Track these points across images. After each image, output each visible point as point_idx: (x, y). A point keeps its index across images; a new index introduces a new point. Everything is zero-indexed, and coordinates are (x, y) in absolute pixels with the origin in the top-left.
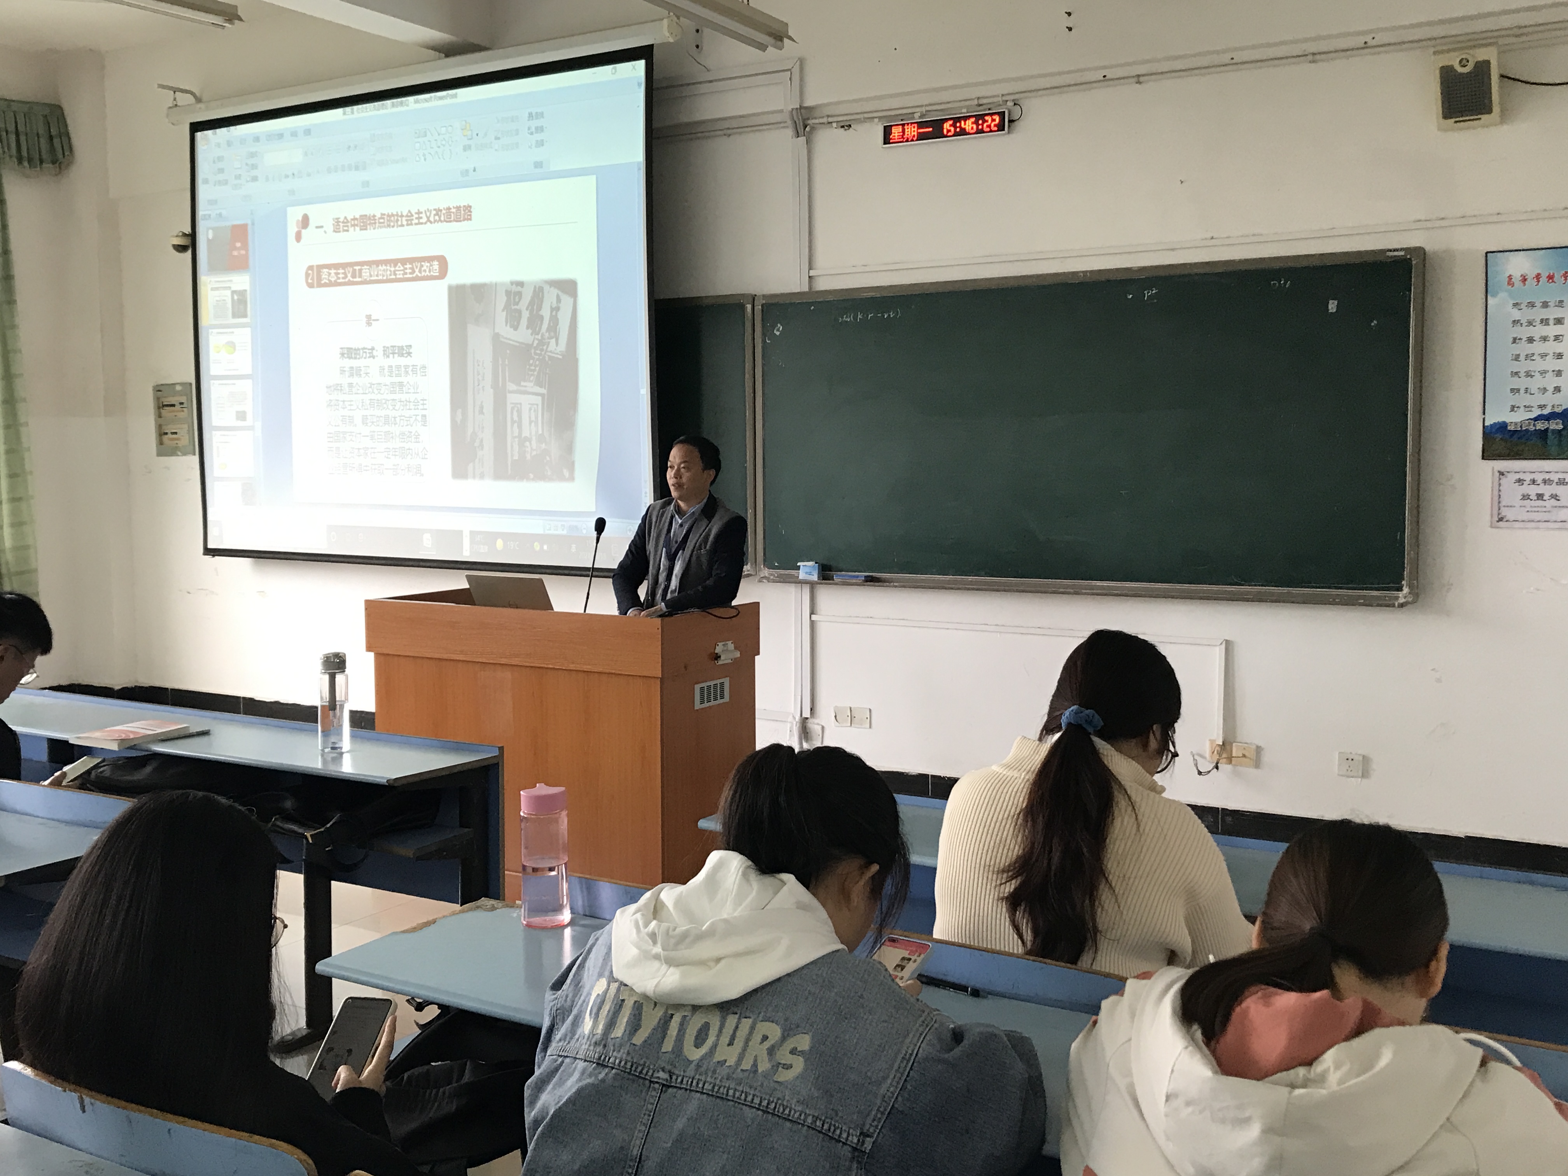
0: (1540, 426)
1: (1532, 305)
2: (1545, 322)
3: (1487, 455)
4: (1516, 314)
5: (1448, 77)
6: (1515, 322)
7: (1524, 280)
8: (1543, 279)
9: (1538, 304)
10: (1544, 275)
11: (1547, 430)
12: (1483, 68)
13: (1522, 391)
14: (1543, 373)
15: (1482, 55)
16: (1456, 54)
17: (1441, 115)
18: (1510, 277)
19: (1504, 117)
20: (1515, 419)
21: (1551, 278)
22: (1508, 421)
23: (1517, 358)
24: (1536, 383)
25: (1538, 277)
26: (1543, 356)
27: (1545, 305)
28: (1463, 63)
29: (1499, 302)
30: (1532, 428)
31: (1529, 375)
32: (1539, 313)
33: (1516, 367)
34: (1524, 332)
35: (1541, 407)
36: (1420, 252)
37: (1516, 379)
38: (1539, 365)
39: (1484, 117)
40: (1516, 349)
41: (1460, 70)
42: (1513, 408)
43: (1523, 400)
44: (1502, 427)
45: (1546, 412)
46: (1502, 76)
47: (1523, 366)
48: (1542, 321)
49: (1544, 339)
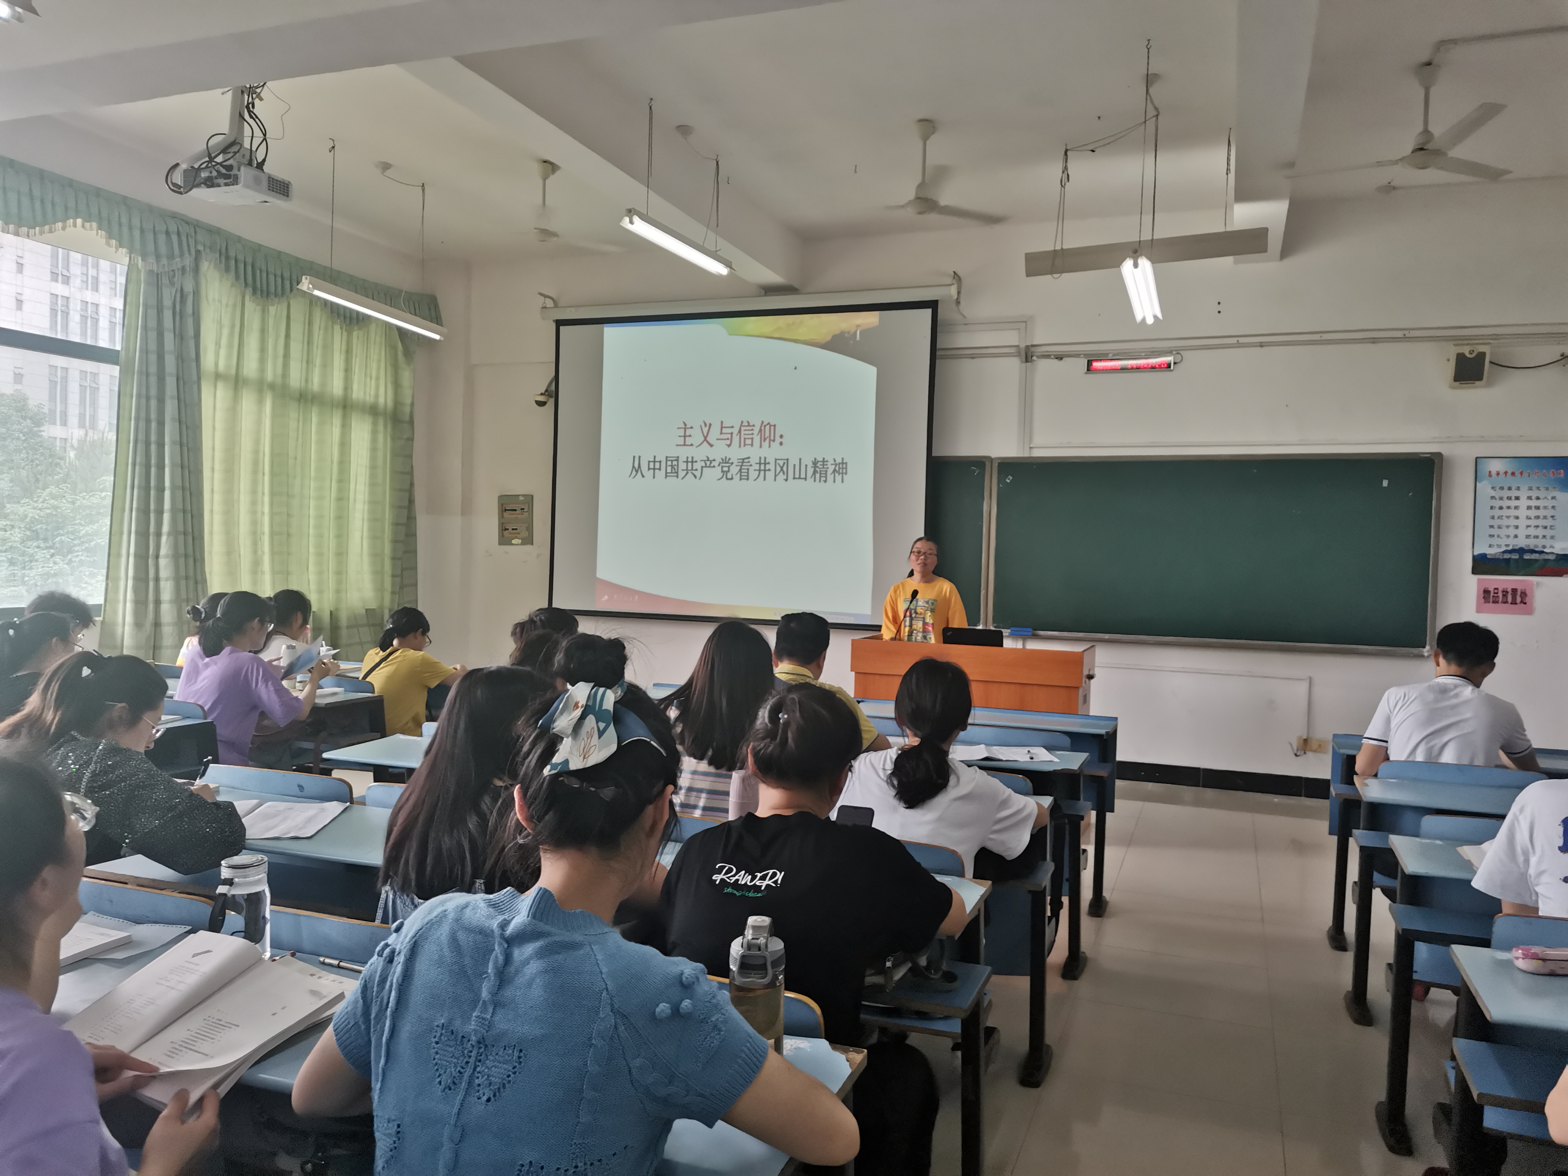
0: (1507, 556)
1: (1502, 488)
2: (1509, 498)
3: (1475, 571)
4: (1493, 493)
5: (1461, 358)
6: (1493, 498)
7: (1498, 474)
8: (1509, 474)
9: (1506, 488)
10: (1510, 472)
11: (1510, 559)
12: (1482, 355)
13: (1496, 536)
14: (1508, 527)
15: (1482, 349)
16: (1468, 347)
17: (1453, 378)
18: (1490, 472)
19: (1489, 384)
20: (1491, 552)
21: (1513, 474)
22: (1487, 553)
23: (1493, 517)
24: (1503, 532)
25: (1506, 473)
26: (1508, 517)
27: (1510, 489)
28: (1471, 352)
29: (1485, 487)
30: (1501, 557)
31: (1500, 527)
32: (1506, 493)
33: (1492, 522)
34: (1497, 504)
35: (1507, 545)
36: (1439, 455)
37: (1492, 529)
38: (1505, 522)
39: (1478, 383)
40: (1493, 513)
41: (1468, 355)
42: (1490, 546)
43: (1496, 541)
44: (1483, 556)
45: (1510, 548)
46: (1491, 362)
47: (1496, 522)
48: (1508, 498)
49: (1509, 508)
